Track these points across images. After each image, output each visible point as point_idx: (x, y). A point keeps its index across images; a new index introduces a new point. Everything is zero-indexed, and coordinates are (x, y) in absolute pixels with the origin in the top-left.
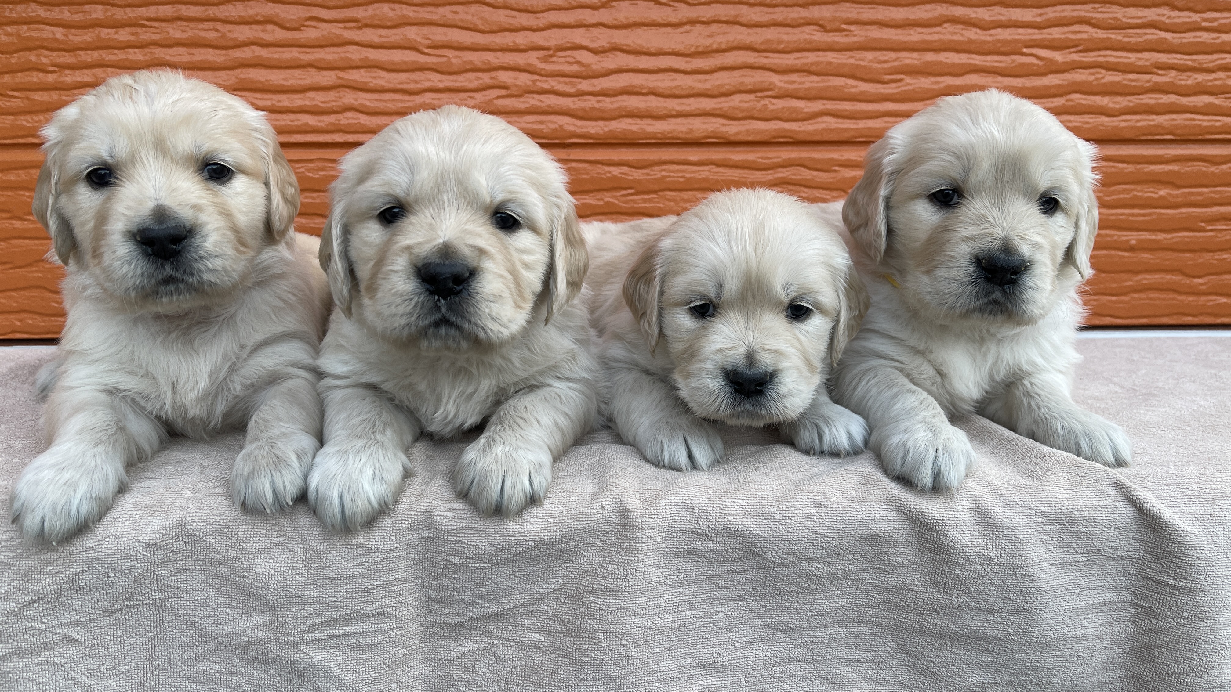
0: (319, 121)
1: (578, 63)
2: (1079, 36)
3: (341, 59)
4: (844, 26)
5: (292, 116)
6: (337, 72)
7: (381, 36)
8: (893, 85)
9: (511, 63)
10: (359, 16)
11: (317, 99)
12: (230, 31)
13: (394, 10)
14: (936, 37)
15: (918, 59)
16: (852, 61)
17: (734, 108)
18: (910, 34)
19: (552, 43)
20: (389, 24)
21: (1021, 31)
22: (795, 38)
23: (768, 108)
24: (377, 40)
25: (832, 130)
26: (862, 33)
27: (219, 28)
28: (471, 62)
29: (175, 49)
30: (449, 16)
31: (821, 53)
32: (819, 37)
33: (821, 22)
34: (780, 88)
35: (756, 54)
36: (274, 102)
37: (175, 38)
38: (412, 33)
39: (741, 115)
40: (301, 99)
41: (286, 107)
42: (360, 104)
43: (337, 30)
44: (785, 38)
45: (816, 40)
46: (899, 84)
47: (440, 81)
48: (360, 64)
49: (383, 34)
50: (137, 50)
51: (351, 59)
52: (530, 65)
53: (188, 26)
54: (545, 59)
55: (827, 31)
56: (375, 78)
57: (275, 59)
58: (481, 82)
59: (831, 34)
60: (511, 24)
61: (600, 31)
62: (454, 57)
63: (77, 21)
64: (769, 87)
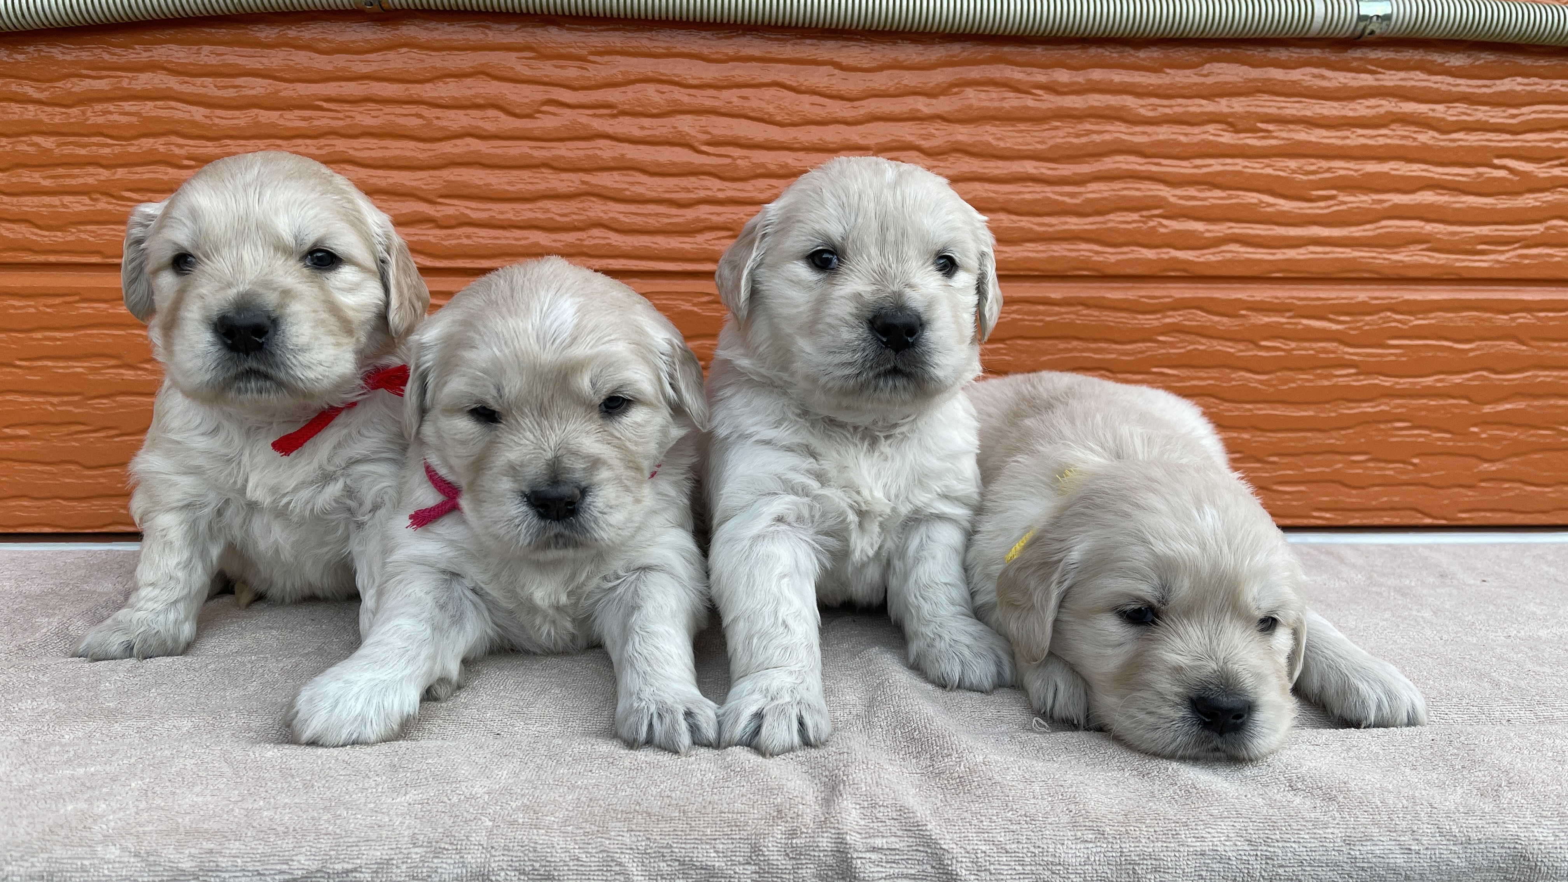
0: (554, 241)
3: (588, 157)
4: (1261, 125)
5: (517, 233)
6: (581, 175)
7: (642, 128)
8: (1322, 204)
10: (614, 100)
11: (555, 210)
12: (438, 118)
13: (662, 93)
14: (1381, 141)
15: (1356, 171)
16: (1269, 171)
17: (1110, 230)
18: (1348, 138)
20: (655, 111)
21: (1490, 136)
22: (1196, 139)
23: (1157, 231)
24: (636, 132)
25: (1240, 262)
26: (1284, 134)
27: (423, 113)
28: (763, 165)
29: (362, 140)
30: (736, 101)
31: (1229, 161)
32: (1228, 138)
33: (1229, 120)
34: (1174, 205)
35: (1143, 160)
36: (493, 214)
37: (361, 125)
38: (686, 124)
39: (1122, 240)
40: (531, 210)
41: (510, 220)
42: (611, 218)
43: (583, 118)
44: (1182, 138)
45: (1222, 143)
46: (1332, 202)
47: (719, 190)
48: (612, 164)
49: (646, 125)
50: (308, 141)
51: (600, 158)
53: (381, 110)
55: (1237, 131)
56: (632, 184)
57: (497, 156)
59: (1242, 135)
60: (818, 115)
61: (937, 126)
62: (740, 158)
63: (226, 98)
64: (1158, 203)
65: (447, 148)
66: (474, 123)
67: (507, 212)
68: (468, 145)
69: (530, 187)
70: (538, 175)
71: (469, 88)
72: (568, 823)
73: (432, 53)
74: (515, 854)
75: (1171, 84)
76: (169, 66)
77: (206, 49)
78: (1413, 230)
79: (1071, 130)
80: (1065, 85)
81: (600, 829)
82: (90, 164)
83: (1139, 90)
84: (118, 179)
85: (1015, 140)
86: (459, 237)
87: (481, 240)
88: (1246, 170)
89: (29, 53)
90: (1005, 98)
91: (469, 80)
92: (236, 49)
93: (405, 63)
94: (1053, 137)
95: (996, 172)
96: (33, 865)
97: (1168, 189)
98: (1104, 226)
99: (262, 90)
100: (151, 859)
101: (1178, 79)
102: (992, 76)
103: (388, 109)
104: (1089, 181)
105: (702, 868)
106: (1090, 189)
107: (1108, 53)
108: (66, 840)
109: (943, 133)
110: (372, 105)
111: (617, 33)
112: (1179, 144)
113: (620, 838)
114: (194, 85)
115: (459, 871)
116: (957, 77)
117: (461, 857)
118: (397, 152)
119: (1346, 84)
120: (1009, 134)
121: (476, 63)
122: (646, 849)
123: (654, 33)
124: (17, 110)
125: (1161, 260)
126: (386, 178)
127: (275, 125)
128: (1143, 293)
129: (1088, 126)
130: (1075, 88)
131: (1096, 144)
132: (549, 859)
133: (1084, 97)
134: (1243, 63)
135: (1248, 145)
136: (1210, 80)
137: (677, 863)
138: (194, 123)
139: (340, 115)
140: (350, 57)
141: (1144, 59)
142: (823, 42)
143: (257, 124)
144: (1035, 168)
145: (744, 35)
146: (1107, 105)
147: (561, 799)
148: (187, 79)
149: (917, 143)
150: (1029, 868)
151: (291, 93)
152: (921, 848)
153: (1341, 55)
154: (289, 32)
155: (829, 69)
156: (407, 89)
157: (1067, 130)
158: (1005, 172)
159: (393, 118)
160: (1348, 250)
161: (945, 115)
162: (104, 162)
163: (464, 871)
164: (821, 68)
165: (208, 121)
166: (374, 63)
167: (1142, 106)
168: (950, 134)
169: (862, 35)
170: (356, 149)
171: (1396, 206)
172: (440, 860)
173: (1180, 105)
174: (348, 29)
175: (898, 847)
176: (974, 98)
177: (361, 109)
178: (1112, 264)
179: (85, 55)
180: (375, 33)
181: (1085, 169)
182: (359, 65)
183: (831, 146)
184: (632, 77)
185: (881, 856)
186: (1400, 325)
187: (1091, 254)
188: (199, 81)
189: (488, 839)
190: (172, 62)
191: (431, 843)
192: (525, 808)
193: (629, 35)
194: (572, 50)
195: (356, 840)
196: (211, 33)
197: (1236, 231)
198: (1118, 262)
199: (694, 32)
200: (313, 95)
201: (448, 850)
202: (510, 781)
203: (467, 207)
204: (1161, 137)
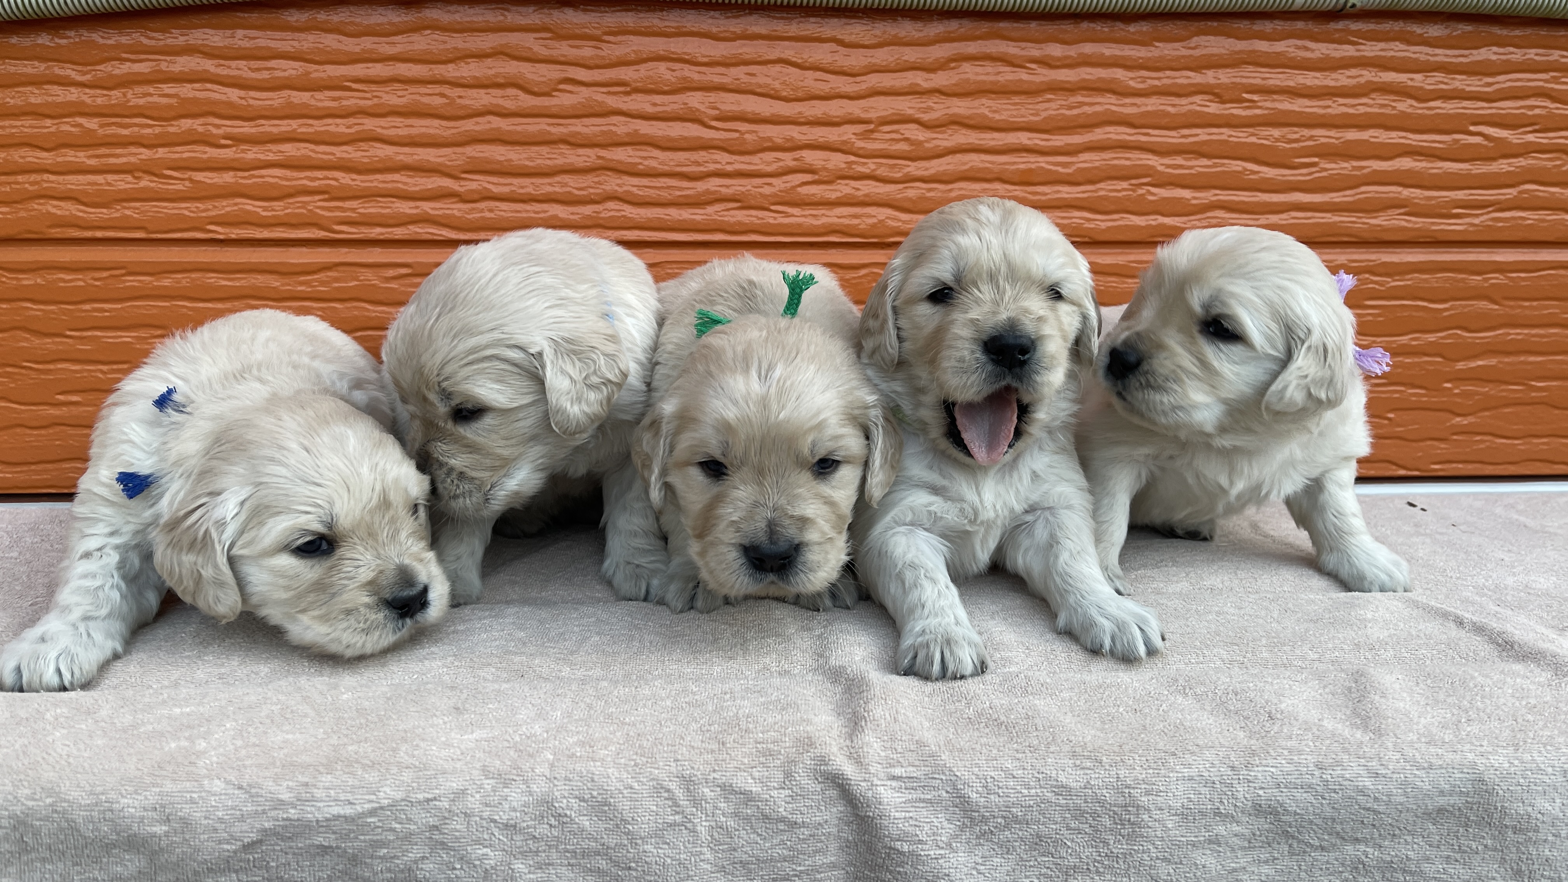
0: (572, 214)
1: (906, 140)
2: (1537, 111)
3: (603, 133)
4: (1245, 95)
5: (538, 207)
6: (597, 150)
7: (655, 105)
8: (1305, 171)
9: (821, 140)
10: (627, 78)
11: (573, 184)
12: (460, 97)
13: (674, 71)
14: (1362, 110)
15: (1337, 139)
16: (1253, 139)
17: (1101, 198)
18: (1329, 107)
19: (872, 115)
20: (666, 88)
21: (1466, 104)
22: (1184, 110)
23: (1146, 199)
24: (650, 110)
26: (1268, 104)
27: (446, 93)
28: (769, 139)
29: (389, 119)
30: (745, 79)
31: (1215, 130)
32: (1214, 108)
33: (1216, 91)
34: (1162, 174)
35: (1132, 131)
36: (514, 189)
37: (389, 105)
38: (696, 101)
39: (1112, 207)
40: (550, 184)
41: (530, 194)
42: (625, 191)
43: (598, 95)
44: (1170, 109)
45: (1209, 113)
46: (1313, 169)
47: (728, 163)
48: (627, 140)
49: (658, 102)
50: (338, 121)
51: (615, 133)
52: (845, 142)
53: (407, 90)
54: (865, 136)
55: (1223, 102)
56: (645, 158)
57: (518, 132)
58: (781, 164)
59: (1228, 106)
60: (822, 90)
61: (936, 100)
62: (748, 132)
63: (257, 80)
64: (1148, 172)
65: (469, 126)
66: (495, 101)
67: (526, 187)
68: (489, 122)
69: (549, 162)
70: (556, 151)
71: (490, 68)
72: (620, 756)
73: (455, 35)
74: (575, 783)
75: (1160, 57)
76: (206, 50)
77: (240, 33)
78: (1391, 195)
79: (1064, 103)
80: (1059, 59)
81: (649, 760)
82: (132, 144)
83: (1129, 63)
84: (159, 158)
85: (1009, 113)
86: (482, 211)
87: (502, 213)
88: (1231, 139)
89: (70, 37)
90: (1000, 72)
91: (489, 60)
92: (268, 33)
93: (428, 44)
94: (1046, 110)
95: (992, 143)
96: (146, 798)
97: (1156, 158)
98: (1096, 195)
99: (294, 72)
100: (253, 791)
101: (1166, 52)
102: (988, 51)
103: (412, 89)
104: (1081, 152)
105: (741, 793)
106: (1082, 159)
107: (1099, 28)
108: (175, 775)
109: (942, 106)
110: (397, 86)
111: (630, 14)
112: (1167, 114)
113: (667, 768)
114: (229, 67)
115: (527, 799)
116: (956, 52)
117: (528, 787)
118: (423, 130)
119: (1328, 55)
120: (1004, 107)
121: (496, 43)
122: (690, 777)
123: (665, 13)
124: (60, 93)
125: (1149, 227)
126: (412, 154)
127: (305, 105)
128: (1132, 258)
129: (1080, 99)
130: (1068, 62)
131: (1088, 115)
132: (605, 788)
133: (1077, 70)
134: (1229, 36)
135: (1232, 114)
136: (1197, 53)
137: (719, 789)
138: (230, 104)
139: (368, 95)
140: (376, 39)
141: (1133, 33)
142: (826, 20)
143: (290, 104)
144: (1029, 139)
145: (750, 14)
146: (1099, 78)
147: (612, 736)
148: (222, 62)
149: (917, 116)
150: (1034, 791)
151: (322, 75)
152: (937, 776)
153: (1323, 27)
154: (318, 16)
155: (833, 46)
156: (430, 70)
157: (1059, 102)
158: (1001, 143)
159: (418, 97)
160: (1328, 215)
161: (943, 89)
162: (145, 142)
163: (531, 799)
164: (824, 45)
165: (244, 102)
166: (400, 45)
167: (1132, 79)
168: (948, 108)
169: (863, 13)
170: (383, 128)
171: (1375, 171)
172: (509, 790)
173: (1168, 77)
174: (373, 13)
175: (915, 775)
176: (971, 72)
177: (388, 89)
178: (1104, 230)
179: (124, 40)
180: (399, 16)
181: (1076, 139)
182: (385, 47)
183: (838, 119)
184: (645, 56)
185: (900, 783)
186: (1377, 287)
187: (1082, 221)
188: (234, 64)
189: (551, 770)
190: (208, 46)
191: (500, 775)
192: (582, 744)
193: (642, 15)
194: (587, 30)
195: (433, 772)
196: (244, 17)
197: (1221, 198)
198: (1109, 229)
199: (703, 12)
200: (342, 76)
201: (515, 781)
202: (565, 721)
203: (489, 182)
204: (1149, 108)
